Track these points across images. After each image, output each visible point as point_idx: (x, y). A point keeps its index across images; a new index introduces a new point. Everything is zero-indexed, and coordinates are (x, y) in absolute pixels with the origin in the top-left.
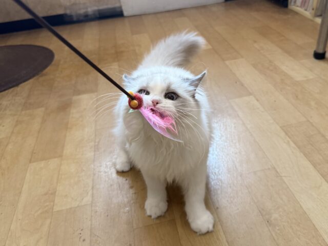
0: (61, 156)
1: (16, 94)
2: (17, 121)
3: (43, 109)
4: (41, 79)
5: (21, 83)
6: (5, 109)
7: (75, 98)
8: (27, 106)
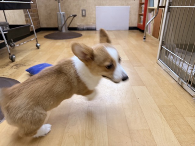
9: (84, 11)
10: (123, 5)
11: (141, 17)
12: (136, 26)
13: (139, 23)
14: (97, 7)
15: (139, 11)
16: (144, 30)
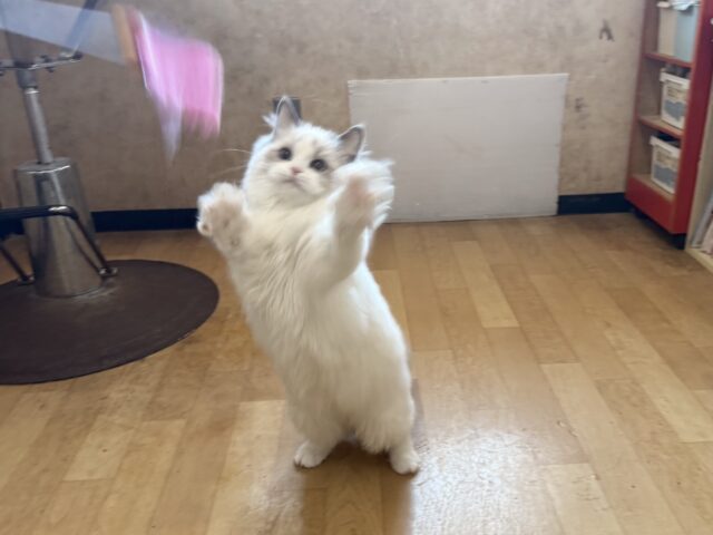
2: (131, 444)
5: (149, 354)
6: (113, 412)
7: (244, 406)
10: (540, 67)
11: (655, 141)
12: (620, 189)
13: (641, 178)
14: (353, 82)
15: (638, 100)
16: (685, 235)
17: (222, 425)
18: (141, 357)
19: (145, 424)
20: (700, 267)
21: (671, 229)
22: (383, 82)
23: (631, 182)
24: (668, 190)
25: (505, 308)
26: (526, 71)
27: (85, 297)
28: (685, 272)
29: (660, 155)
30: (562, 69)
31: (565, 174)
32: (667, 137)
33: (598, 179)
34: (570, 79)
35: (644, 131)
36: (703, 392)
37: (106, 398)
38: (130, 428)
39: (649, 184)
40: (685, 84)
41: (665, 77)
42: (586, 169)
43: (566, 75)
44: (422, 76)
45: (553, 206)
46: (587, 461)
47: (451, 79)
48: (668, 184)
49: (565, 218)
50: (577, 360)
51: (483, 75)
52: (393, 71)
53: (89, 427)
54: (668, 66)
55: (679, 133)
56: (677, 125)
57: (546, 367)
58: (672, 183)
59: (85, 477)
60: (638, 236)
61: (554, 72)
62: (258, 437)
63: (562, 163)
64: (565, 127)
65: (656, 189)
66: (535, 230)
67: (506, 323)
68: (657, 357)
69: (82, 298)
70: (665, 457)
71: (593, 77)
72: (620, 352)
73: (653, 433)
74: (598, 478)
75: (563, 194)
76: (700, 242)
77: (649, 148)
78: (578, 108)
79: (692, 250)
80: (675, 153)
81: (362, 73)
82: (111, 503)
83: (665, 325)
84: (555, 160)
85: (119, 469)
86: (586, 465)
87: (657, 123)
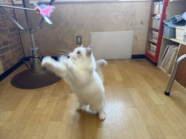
0: (61, 121)
1: (50, 88)
2: (49, 101)
3: (58, 97)
4: (60, 83)
5: (52, 84)
6: (45, 95)
7: (70, 94)
8: (53, 95)
9: (79, 38)
10: (128, 30)
11: (151, 44)
12: (144, 54)
13: (148, 52)
14: (92, 33)
15: (148, 36)
16: (157, 63)
17: (66, 98)
18: (51, 85)
19: (51, 97)
20: (160, 70)
21: (154, 62)
22: (98, 33)
23: (146, 52)
24: (154, 54)
25: (121, 77)
26: (125, 30)
27: (41, 73)
28: (157, 71)
29: (152, 47)
30: (133, 30)
31: (133, 51)
32: (154, 44)
33: (140, 52)
34: (134, 32)
35: (149, 43)
36: (160, 95)
37: (44, 92)
38: (49, 98)
39: (150, 53)
40: (158, 33)
41: (153, 32)
42: (137, 50)
43: (134, 31)
44: (105, 32)
45: (130, 57)
46: (136, 107)
47: (111, 32)
48: (154, 53)
49: (133, 59)
50: (135, 88)
51: (117, 31)
52: (99, 30)
53: (41, 97)
54: (154, 30)
55: (156, 43)
56: (156, 41)
57: (129, 89)
58: (155, 53)
59: (40, 107)
60: (147, 63)
61: (131, 31)
62: (72, 100)
63: (133, 48)
64: (133, 42)
65: (151, 54)
66: (127, 62)
67: (121, 80)
68: (151, 87)
69: (40, 73)
70: (152, 107)
71: (139, 32)
72: (143, 86)
73: (150, 102)
74: (138, 111)
75: (133, 54)
76: (160, 65)
77: (150, 46)
78: (136, 38)
79: (158, 66)
80: (155, 47)
81: (93, 31)
82: (45, 112)
83: (153, 81)
84: (131, 48)
85: (46, 106)
86: (136, 108)
87: (152, 41)
